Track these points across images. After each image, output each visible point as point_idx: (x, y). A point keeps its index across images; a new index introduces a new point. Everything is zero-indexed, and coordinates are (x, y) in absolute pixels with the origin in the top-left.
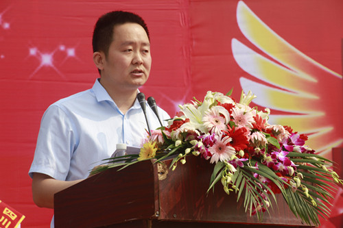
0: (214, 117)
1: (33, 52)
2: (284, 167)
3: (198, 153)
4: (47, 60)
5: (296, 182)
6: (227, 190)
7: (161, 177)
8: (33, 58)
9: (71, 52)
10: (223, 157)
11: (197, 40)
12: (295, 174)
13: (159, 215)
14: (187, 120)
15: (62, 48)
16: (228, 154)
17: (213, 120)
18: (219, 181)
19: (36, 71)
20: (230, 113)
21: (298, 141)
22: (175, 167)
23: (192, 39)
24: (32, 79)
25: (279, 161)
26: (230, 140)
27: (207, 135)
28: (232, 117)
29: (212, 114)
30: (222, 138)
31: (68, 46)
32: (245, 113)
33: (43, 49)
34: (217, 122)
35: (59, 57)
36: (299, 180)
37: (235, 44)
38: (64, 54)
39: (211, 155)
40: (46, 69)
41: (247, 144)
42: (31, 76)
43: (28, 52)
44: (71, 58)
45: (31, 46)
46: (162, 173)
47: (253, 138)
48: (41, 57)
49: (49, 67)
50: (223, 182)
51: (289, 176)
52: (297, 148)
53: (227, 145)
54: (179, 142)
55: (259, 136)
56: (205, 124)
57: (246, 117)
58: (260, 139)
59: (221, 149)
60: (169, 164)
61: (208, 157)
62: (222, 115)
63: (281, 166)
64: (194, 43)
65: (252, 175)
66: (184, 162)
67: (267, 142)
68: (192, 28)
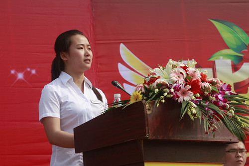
0: (177, 74)
1: (13, 72)
2: (223, 104)
3: (172, 96)
4: (20, 76)
5: (231, 113)
6: (192, 118)
7: (149, 112)
8: (13, 75)
9: (34, 72)
10: (187, 98)
11: (101, 64)
12: (230, 108)
13: (149, 136)
14: (159, 77)
15: (29, 70)
16: (189, 96)
17: (176, 76)
18: (186, 113)
19: (15, 82)
20: (186, 71)
21: (227, 88)
22: (158, 105)
23: (97, 64)
24: (13, 87)
25: (220, 100)
26: (190, 87)
27: (175, 85)
28: (187, 74)
29: (175, 72)
30: (185, 86)
31: (32, 68)
32: (195, 72)
33: (18, 70)
34: (179, 77)
35: (27, 74)
36: (233, 112)
37: (120, 66)
38: (30, 72)
39: (179, 97)
40: (20, 81)
41: (200, 90)
42: (12, 85)
43: (10, 72)
44: (34, 75)
45: (12, 69)
46: (149, 110)
47: (203, 85)
48: (17, 75)
49: (22, 80)
50: (189, 113)
51: (226, 109)
52: (227, 92)
53: (188, 90)
54: (157, 90)
55: (206, 85)
56: (172, 78)
57: (196, 74)
58: (207, 86)
59: (184, 93)
60: (153, 103)
61: (177, 99)
62: (181, 73)
63: (221, 103)
64: (99, 66)
65: (205, 108)
66: (163, 101)
67: (211, 89)
68: (97, 58)
